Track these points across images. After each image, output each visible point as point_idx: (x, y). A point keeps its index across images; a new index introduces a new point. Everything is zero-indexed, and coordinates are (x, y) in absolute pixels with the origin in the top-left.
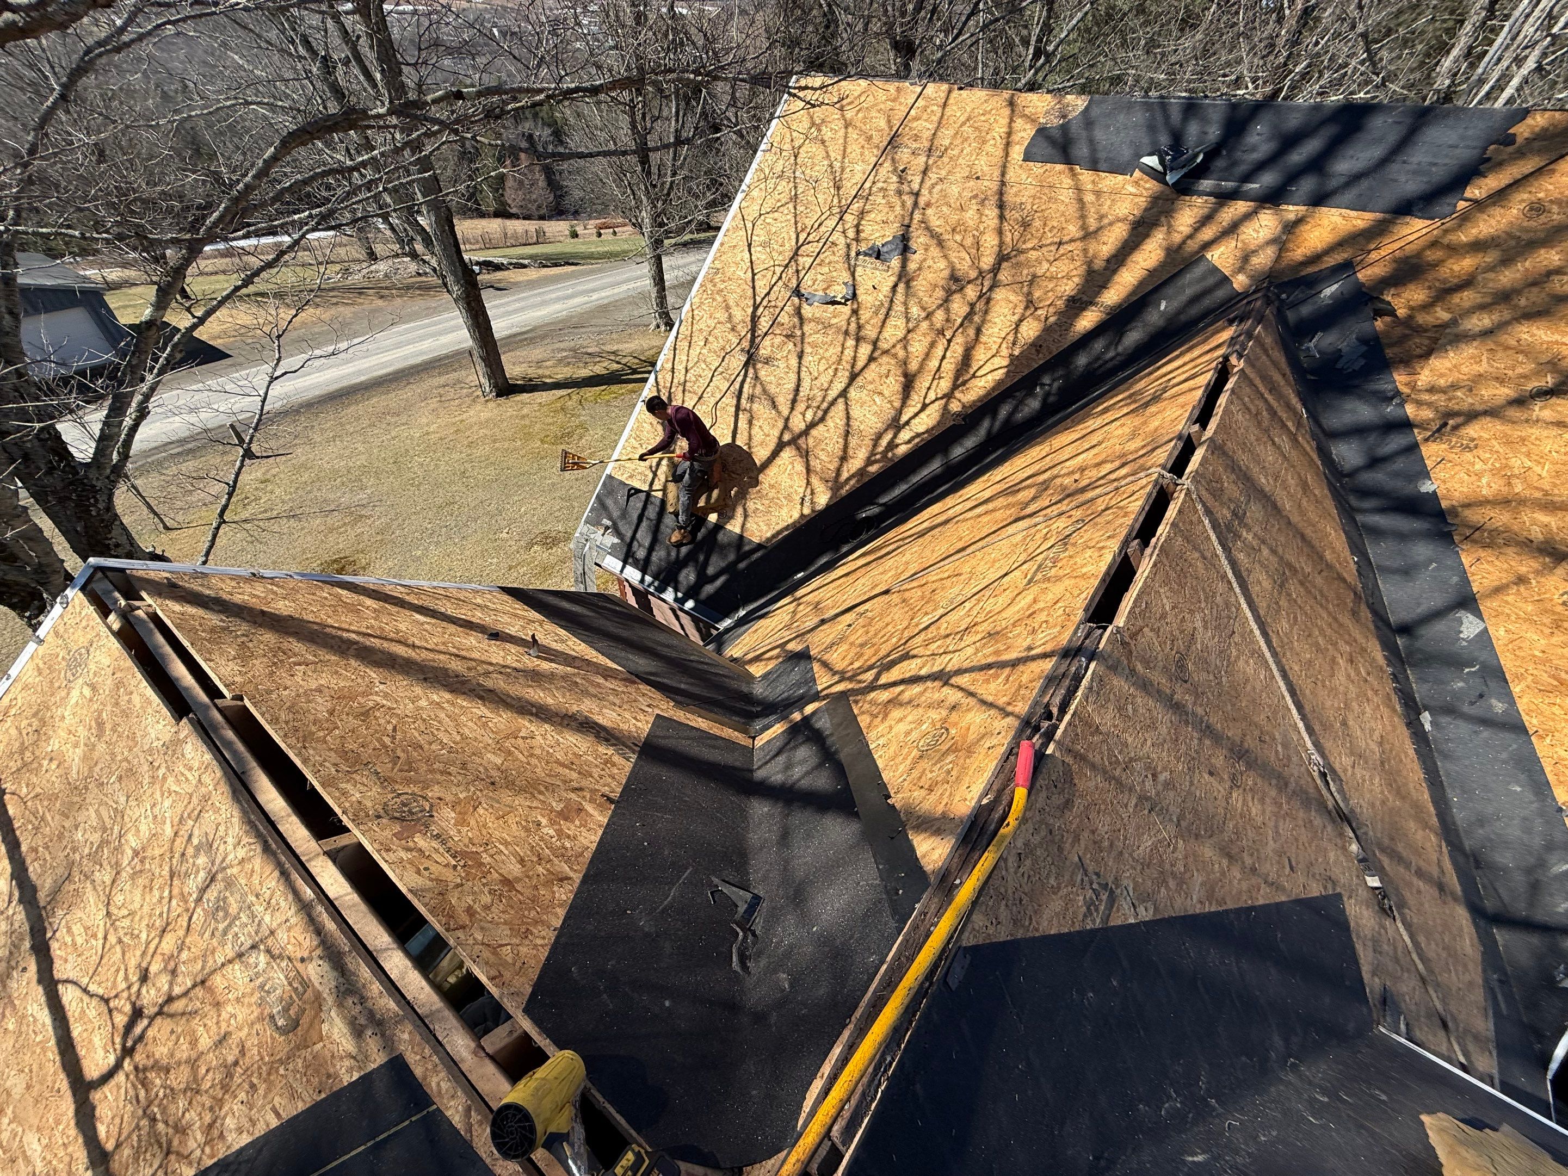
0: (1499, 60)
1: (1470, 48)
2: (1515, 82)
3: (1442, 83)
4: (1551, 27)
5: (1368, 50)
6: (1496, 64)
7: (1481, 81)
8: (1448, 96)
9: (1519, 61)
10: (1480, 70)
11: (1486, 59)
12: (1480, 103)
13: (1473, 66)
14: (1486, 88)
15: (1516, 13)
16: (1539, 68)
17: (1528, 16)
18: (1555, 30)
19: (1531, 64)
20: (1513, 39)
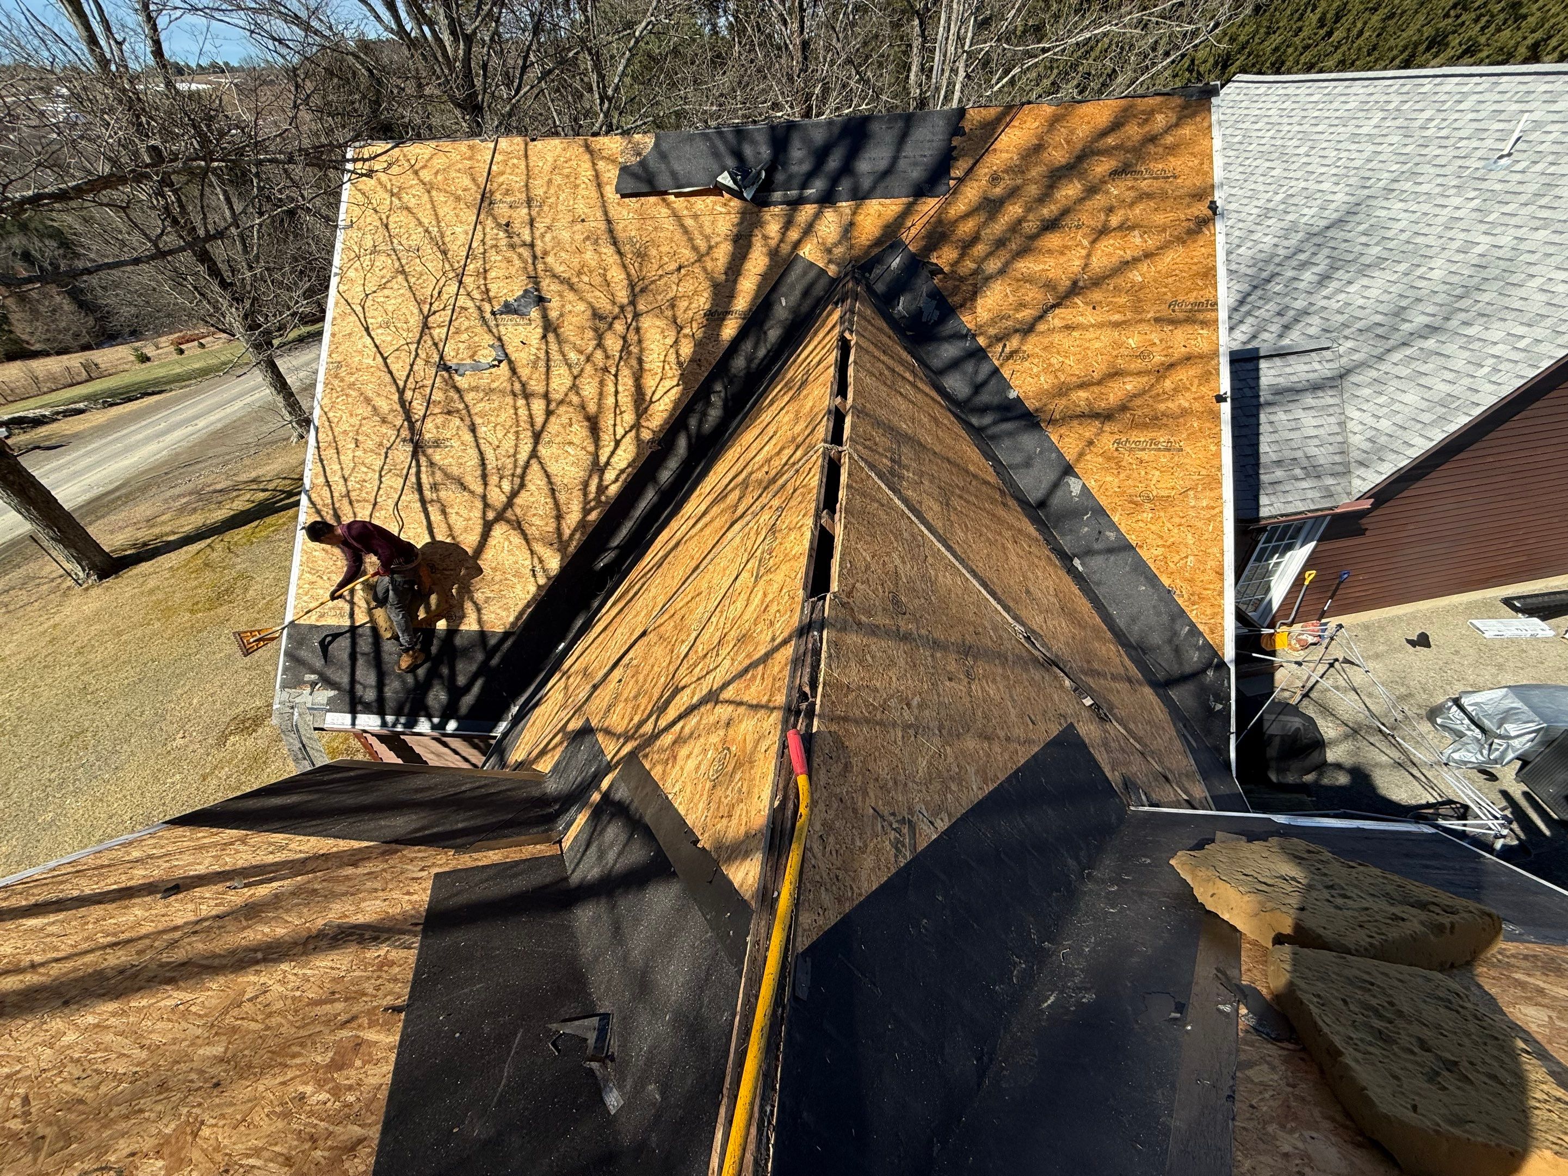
0: (943, 70)
1: (922, 65)
2: (958, 87)
3: (915, 92)
4: (963, 46)
5: (858, 73)
6: (942, 74)
7: (938, 89)
8: (922, 103)
9: (954, 71)
10: (934, 80)
11: (934, 72)
12: (943, 104)
13: (929, 77)
14: (943, 93)
15: (939, 37)
16: (968, 76)
17: (947, 39)
18: (966, 48)
19: (962, 74)
20: (945, 56)
